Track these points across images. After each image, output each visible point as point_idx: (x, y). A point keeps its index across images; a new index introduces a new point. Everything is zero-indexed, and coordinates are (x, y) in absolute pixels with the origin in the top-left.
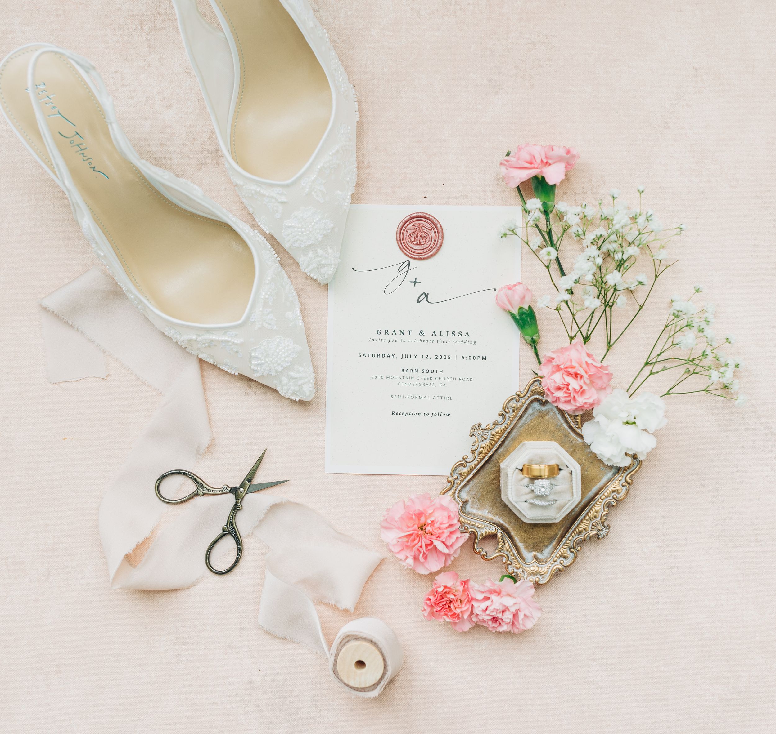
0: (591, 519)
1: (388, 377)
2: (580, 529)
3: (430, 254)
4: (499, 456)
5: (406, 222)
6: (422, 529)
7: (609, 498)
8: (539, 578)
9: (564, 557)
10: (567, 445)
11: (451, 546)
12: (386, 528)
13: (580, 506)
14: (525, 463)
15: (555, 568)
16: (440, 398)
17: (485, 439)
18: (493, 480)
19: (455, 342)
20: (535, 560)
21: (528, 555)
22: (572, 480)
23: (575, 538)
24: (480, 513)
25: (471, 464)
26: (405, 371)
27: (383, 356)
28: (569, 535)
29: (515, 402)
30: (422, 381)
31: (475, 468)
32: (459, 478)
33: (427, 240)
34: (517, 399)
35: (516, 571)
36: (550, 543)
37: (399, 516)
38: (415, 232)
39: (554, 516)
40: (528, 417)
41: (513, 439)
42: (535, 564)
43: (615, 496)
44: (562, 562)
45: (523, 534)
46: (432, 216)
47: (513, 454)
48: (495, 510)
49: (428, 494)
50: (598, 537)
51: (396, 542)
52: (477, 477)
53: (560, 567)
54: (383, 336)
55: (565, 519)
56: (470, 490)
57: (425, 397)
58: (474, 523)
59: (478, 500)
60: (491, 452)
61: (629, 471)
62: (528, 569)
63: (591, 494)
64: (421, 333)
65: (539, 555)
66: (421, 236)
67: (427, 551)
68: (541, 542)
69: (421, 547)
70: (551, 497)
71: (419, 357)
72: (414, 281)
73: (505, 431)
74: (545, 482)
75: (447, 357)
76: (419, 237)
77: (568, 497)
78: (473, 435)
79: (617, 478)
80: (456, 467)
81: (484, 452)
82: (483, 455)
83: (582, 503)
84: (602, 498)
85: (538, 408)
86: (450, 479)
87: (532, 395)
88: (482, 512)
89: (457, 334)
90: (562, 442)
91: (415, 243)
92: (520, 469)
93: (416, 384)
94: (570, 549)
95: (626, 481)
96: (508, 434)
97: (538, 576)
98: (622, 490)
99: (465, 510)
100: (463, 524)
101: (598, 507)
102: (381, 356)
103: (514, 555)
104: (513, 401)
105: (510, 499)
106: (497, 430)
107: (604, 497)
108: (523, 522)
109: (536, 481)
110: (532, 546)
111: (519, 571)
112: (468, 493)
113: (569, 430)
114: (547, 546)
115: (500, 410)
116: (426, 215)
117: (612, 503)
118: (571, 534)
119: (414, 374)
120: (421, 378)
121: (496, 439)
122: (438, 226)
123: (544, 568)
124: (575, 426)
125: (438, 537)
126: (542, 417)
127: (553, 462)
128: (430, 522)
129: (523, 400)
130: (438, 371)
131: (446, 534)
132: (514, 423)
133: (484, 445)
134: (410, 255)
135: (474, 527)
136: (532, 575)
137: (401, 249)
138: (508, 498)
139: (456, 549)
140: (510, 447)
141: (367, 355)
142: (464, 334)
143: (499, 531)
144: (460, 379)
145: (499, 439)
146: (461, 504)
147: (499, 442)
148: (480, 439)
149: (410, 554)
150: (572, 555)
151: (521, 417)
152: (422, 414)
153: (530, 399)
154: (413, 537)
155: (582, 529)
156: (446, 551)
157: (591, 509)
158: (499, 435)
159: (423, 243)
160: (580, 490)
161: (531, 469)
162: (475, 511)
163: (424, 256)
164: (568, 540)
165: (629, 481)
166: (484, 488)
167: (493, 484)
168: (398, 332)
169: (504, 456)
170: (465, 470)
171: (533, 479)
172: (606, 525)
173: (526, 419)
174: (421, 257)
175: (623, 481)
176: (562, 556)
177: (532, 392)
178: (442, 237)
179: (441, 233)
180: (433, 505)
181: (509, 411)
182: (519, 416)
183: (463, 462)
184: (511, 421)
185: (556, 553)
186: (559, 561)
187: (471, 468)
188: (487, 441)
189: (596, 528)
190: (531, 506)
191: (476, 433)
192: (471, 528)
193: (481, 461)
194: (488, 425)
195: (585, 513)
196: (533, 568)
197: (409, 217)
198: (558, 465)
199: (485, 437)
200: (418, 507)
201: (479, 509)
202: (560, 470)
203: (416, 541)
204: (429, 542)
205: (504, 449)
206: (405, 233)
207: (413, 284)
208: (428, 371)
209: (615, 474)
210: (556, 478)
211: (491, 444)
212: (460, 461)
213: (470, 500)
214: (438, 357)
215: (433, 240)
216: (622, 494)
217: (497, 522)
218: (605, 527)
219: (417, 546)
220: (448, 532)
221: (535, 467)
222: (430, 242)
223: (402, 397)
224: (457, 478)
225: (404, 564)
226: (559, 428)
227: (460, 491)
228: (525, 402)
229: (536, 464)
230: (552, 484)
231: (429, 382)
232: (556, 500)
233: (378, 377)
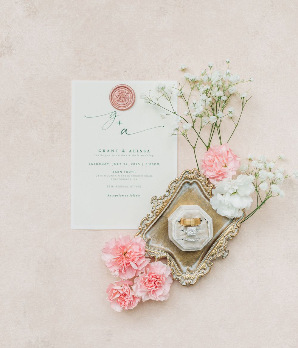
0: (219, 247)
1: (105, 176)
2: (213, 253)
3: (128, 107)
4: (167, 214)
5: (115, 90)
6: (125, 255)
7: (228, 236)
8: (191, 281)
9: (204, 269)
10: (204, 207)
11: (140, 265)
12: (105, 253)
13: (212, 240)
14: (182, 218)
15: (199, 275)
16: (134, 186)
17: (159, 205)
18: (164, 227)
19: (142, 156)
20: (188, 271)
21: (184, 269)
22: (208, 227)
23: (210, 258)
24: (157, 246)
25: (152, 218)
26: (115, 172)
27: (103, 164)
28: (206, 257)
29: (175, 184)
30: (124, 178)
31: (154, 221)
32: (145, 227)
33: (127, 99)
34: (176, 182)
35: (178, 277)
36: (196, 261)
37: (112, 247)
38: (119, 95)
39: (198, 247)
40: (182, 192)
41: (175, 204)
42: (188, 273)
43: (231, 235)
44: (203, 272)
45: (182, 257)
46: (129, 86)
47: (175, 213)
48: (165, 244)
49: (129, 235)
50: (222, 257)
51: (110, 261)
52: (155, 226)
53: (202, 274)
54: (102, 153)
55: (204, 248)
56: (151, 233)
57: (126, 187)
58: (154, 252)
59: (156, 239)
60: (163, 212)
61: (238, 220)
62: (184, 276)
63: (218, 233)
64: (123, 151)
65: (190, 268)
66: (123, 97)
67: (126, 267)
68: (191, 261)
69: (123, 265)
70: (197, 237)
71: (122, 164)
72: (119, 122)
73: (170, 200)
74: (193, 228)
75: (138, 164)
76: (122, 98)
77: (206, 236)
78: (152, 203)
79: (232, 224)
80: (143, 221)
81: (158, 212)
82: (158, 214)
83: (213, 239)
84: (224, 236)
85: (188, 187)
86: (140, 227)
87: (184, 180)
88: (158, 245)
89: (143, 151)
90: (201, 205)
91: (119, 101)
92: (179, 221)
93: (121, 179)
94: (207, 264)
95: (237, 226)
96: (172, 202)
97: (190, 280)
98: (235, 231)
99: (149, 244)
100: (148, 252)
101: (222, 241)
102: (101, 164)
103: (176, 268)
104: (174, 183)
105: (174, 238)
106: (165, 200)
107: (225, 235)
108: (181, 250)
109: (188, 228)
110: (186, 263)
111: (179, 278)
112: (150, 235)
113: (205, 198)
114: (194, 263)
115: (167, 188)
116: (126, 86)
117: (230, 238)
118: (208, 256)
119: (120, 174)
120: (124, 176)
121: (165, 205)
122: (132, 91)
123: (193, 276)
124: (208, 196)
125: (133, 260)
126: (190, 192)
127: (197, 217)
128: (130, 252)
129: (180, 183)
130: (133, 172)
131: (137, 259)
132: (175, 195)
133: (159, 208)
134: (117, 108)
135: (154, 254)
136: (187, 279)
137: (112, 104)
138: (172, 238)
139: (143, 268)
140: (173, 208)
141: (93, 164)
142: (147, 151)
143: (168, 255)
144: (145, 176)
145: (167, 205)
146: (146, 241)
147: (167, 206)
148: (156, 204)
149: (117, 268)
150: (208, 268)
151: (179, 192)
152: (124, 196)
153: (183, 182)
154: (119, 259)
155: (214, 253)
156: (137, 268)
157: (218, 242)
158: (167, 202)
159: (124, 101)
160: (212, 232)
161: (185, 221)
162: (154, 245)
163: (125, 108)
164: (206, 259)
165: (239, 226)
166: (159, 232)
167: (164, 229)
168: (111, 151)
169: (170, 213)
170: (149, 222)
171: (187, 226)
172: (227, 251)
173: (181, 193)
174: (123, 109)
175: (236, 226)
176: (203, 268)
177: (184, 178)
178: (135, 98)
179: (134, 95)
180: (132, 242)
181: (172, 189)
182: (177, 192)
183: (147, 218)
184: (173, 194)
185: (200, 267)
186: (201, 271)
187: (152, 221)
188: (161, 206)
189: (221, 252)
190: (185, 241)
191: (154, 201)
192: (153, 254)
193: (157, 217)
194: (160, 197)
195: (215, 244)
196: (187, 276)
197: (116, 87)
198: (200, 219)
199: (159, 203)
200: (123, 243)
201: (156, 243)
202: (201, 221)
203: (121, 262)
204: (127, 263)
205: (169, 210)
206: (114, 96)
207: (119, 124)
208: (127, 172)
209: (231, 222)
210: (199, 226)
211: (162, 207)
212: (146, 217)
213: (151, 239)
214: (133, 164)
215: (130, 100)
216: (235, 233)
217: (166, 250)
218: (226, 252)
219: (121, 265)
220: (138, 258)
221: (187, 220)
222: (128, 101)
223: (113, 186)
224: (144, 227)
225: (113, 274)
226: (200, 198)
227: (146, 234)
228: (181, 184)
229: (188, 218)
230: (197, 229)
231: (128, 178)
232: (199, 238)
233: (99, 176)
